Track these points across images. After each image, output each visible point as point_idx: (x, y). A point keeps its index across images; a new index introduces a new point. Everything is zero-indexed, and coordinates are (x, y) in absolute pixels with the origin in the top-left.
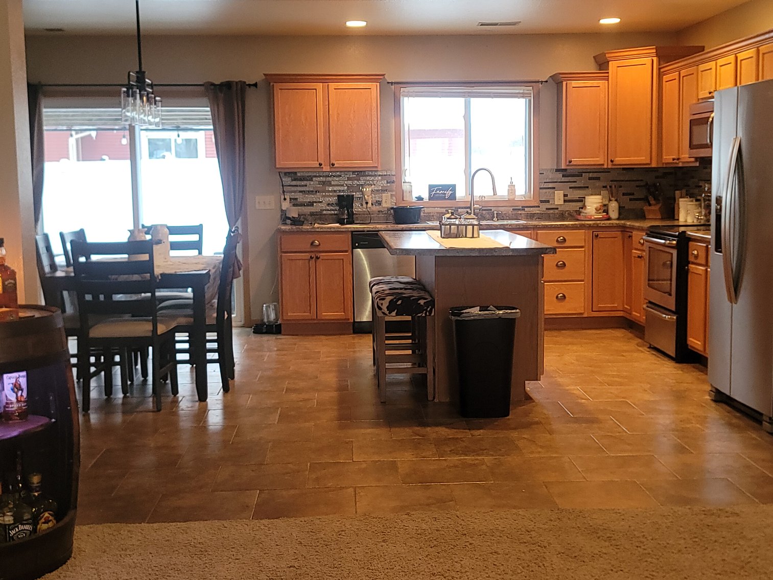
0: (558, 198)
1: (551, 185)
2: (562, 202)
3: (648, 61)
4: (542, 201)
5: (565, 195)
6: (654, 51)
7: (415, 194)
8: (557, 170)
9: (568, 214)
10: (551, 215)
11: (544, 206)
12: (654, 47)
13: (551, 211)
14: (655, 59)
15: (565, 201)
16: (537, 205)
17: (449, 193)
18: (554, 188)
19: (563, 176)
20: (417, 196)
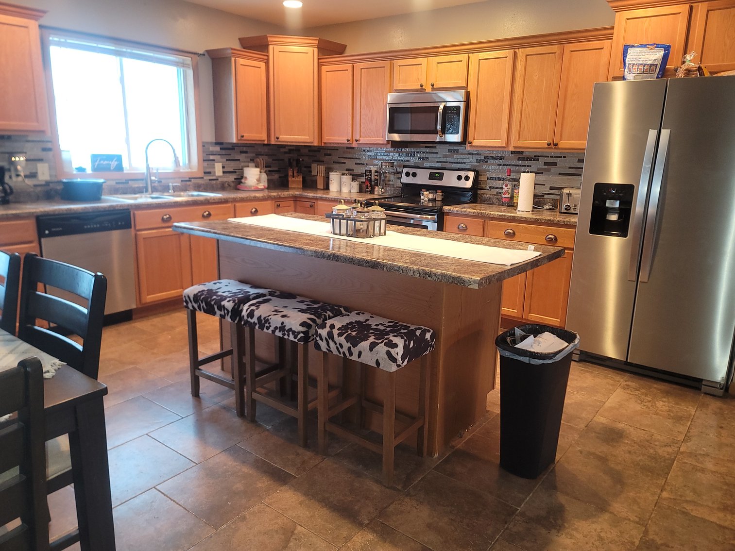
0: (218, 170)
1: (212, 157)
2: (221, 174)
3: (310, 50)
4: (205, 173)
5: (223, 167)
6: (317, 42)
7: (75, 165)
8: (216, 143)
9: (228, 184)
10: (214, 186)
11: (207, 178)
12: (318, 38)
13: (214, 182)
14: (316, 49)
15: (224, 172)
16: (202, 176)
17: (114, 164)
18: (214, 160)
19: (221, 149)
20: (77, 167)
